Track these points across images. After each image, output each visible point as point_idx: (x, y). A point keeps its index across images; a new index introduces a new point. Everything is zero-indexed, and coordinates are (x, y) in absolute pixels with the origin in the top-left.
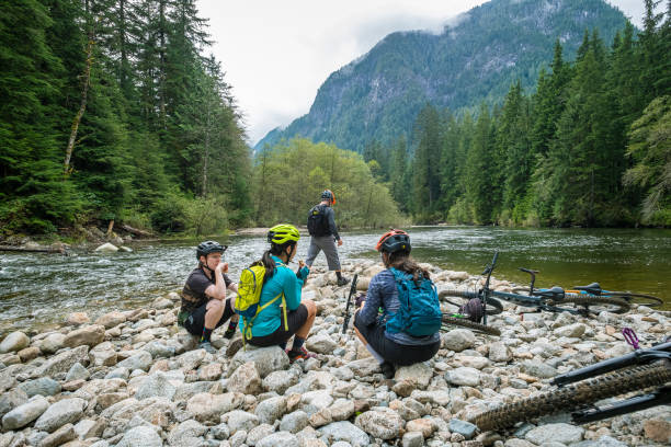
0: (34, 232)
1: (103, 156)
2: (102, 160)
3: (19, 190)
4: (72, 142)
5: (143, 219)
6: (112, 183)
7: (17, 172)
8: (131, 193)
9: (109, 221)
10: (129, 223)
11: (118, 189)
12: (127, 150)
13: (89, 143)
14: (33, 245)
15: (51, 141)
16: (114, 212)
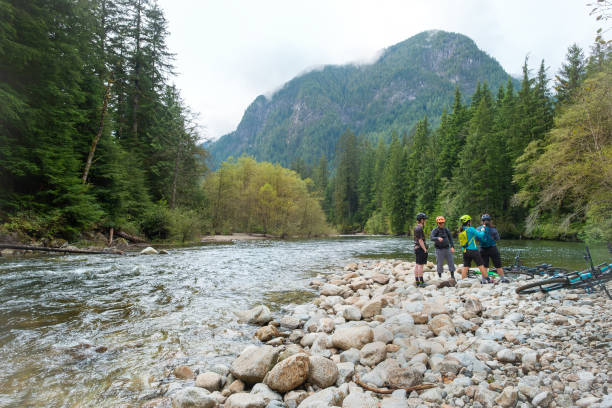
0: (69, 237)
1: (106, 173)
2: (106, 176)
3: (55, 201)
4: (90, 161)
5: (130, 226)
6: (114, 196)
7: (53, 187)
8: (125, 205)
9: (110, 228)
10: (124, 230)
11: (116, 202)
12: (124, 170)
13: (99, 162)
15: (76, 163)
16: (114, 221)
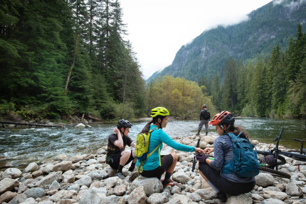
0: (52, 118)
1: (81, 85)
2: (80, 87)
3: (46, 100)
4: (68, 79)
5: (96, 113)
6: (84, 97)
7: (46, 92)
8: (92, 101)
9: (82, 114)
10: (91, 115)
11: (87, 99)
12: (91, 82)
13: (75, 79)
14: (51, 124)
15: (60, 79)
16: (85, 110)
